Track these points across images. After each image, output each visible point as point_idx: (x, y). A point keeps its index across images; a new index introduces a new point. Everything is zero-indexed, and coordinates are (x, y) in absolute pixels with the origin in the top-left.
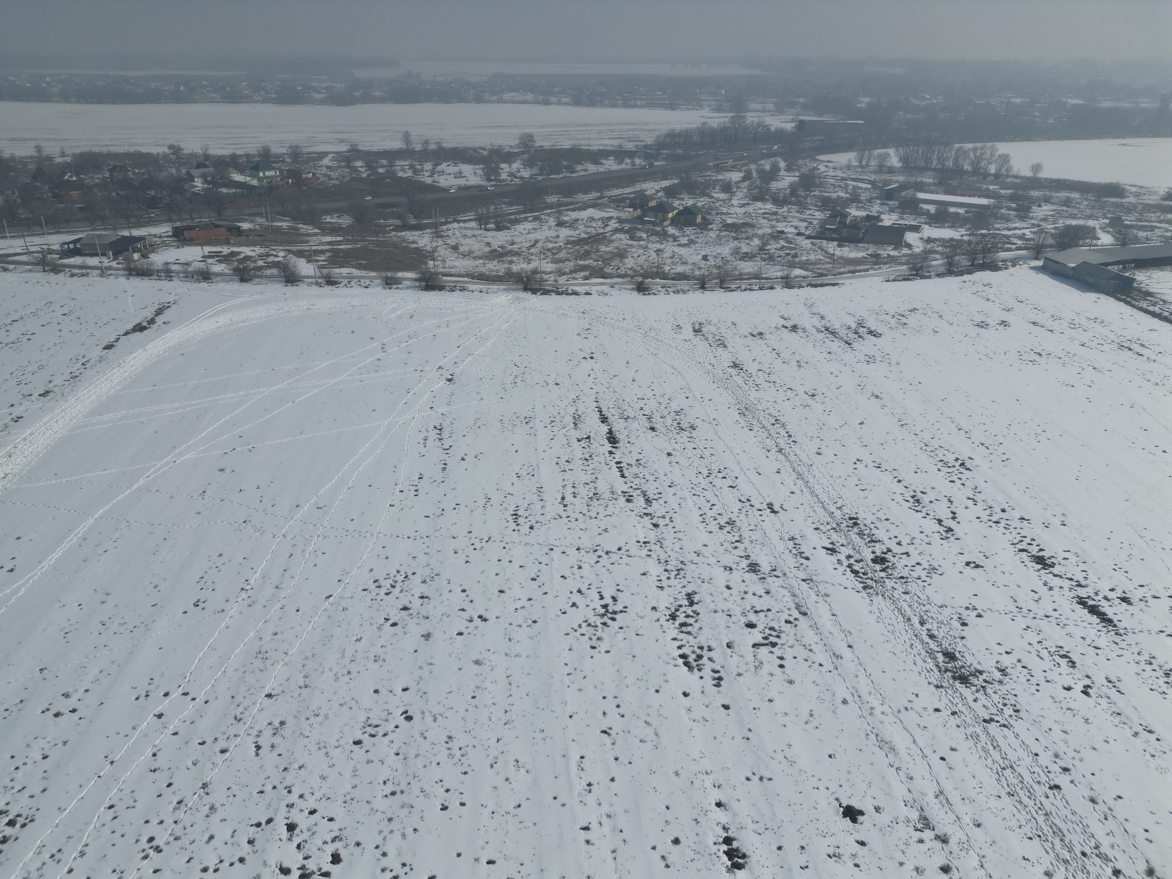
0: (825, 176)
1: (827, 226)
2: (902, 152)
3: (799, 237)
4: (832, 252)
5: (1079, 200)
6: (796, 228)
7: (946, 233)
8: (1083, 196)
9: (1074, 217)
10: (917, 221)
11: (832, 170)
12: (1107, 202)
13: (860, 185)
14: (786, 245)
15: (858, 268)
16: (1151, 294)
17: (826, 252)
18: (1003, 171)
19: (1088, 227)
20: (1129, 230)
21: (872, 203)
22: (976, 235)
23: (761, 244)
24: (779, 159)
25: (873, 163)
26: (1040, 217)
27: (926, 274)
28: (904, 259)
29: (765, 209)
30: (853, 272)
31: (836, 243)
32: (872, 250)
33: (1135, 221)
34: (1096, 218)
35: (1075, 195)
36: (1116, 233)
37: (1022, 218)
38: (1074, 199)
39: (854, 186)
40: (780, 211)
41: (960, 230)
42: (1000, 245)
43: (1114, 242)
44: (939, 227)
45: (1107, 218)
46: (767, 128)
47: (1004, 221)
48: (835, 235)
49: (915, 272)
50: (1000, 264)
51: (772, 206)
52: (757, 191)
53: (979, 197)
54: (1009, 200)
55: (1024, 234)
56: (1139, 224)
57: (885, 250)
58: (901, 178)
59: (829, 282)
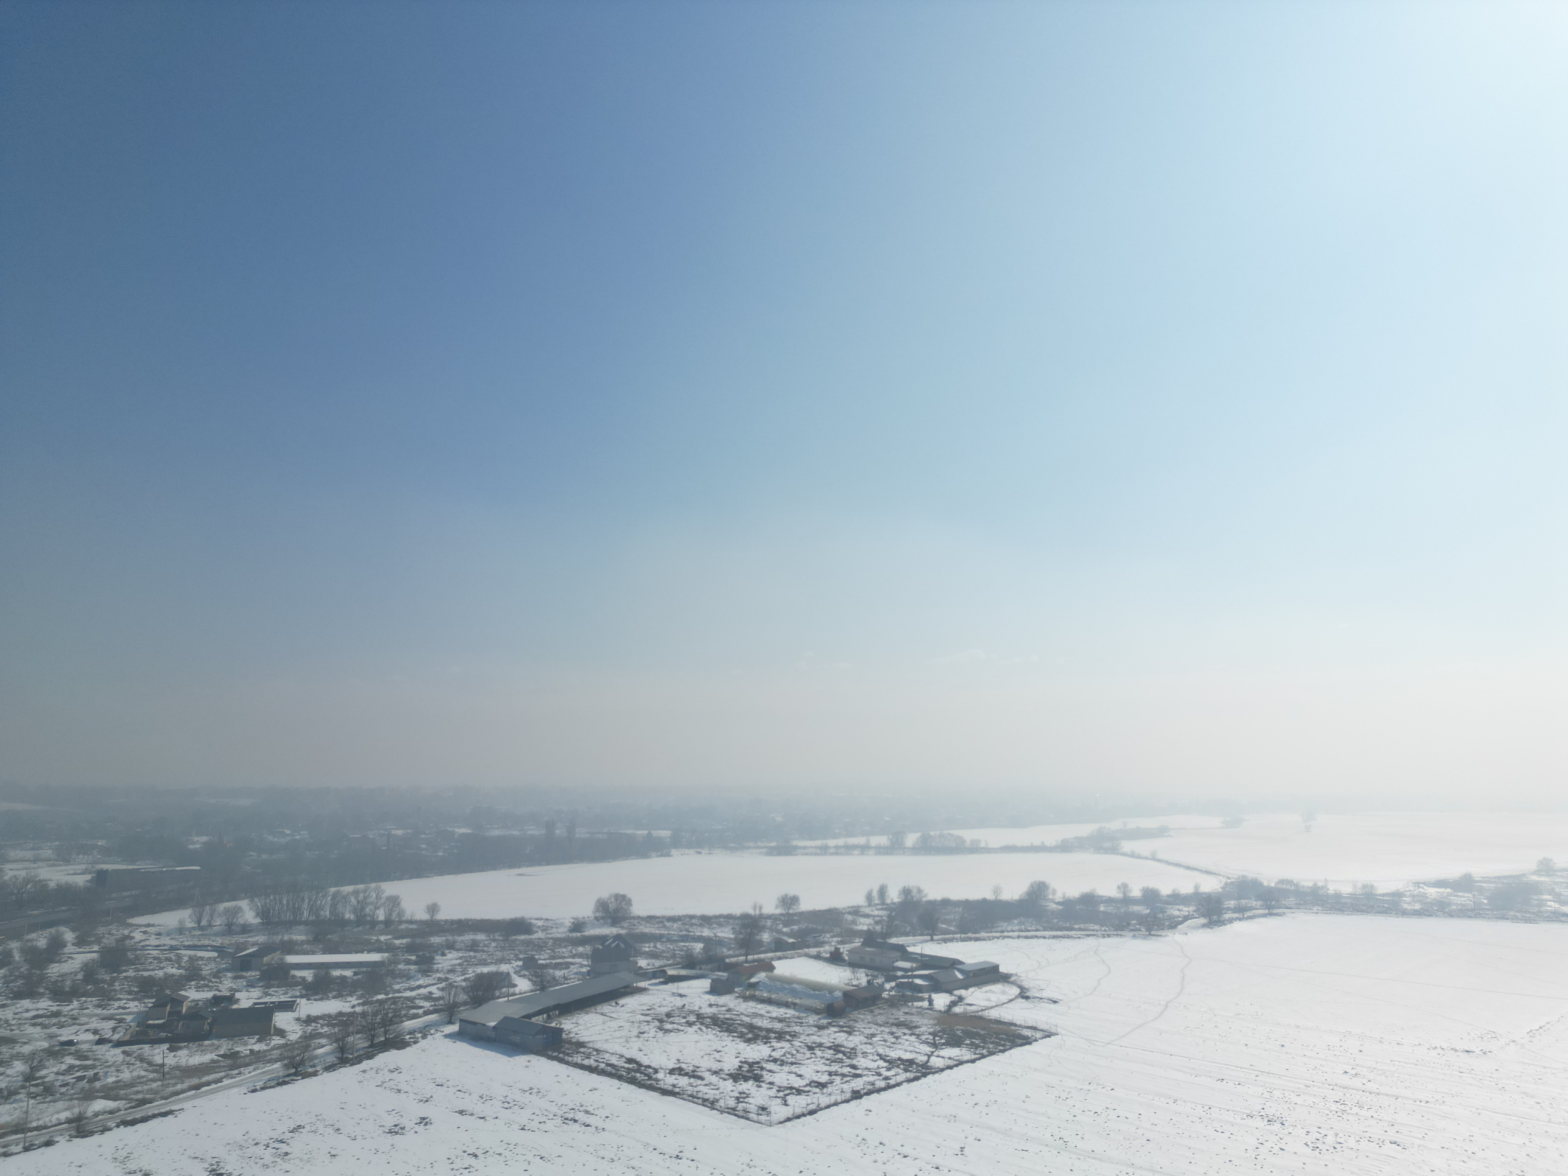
0: (143, 946)
1: (150, 1022)
2: (259, 904)
3: (100, 1046)
4: (160, 1062)
5: (486, 942)
6: (95, 1032)
7: (332, 1006)
8: (489, 936)
9: (485, 963)
10: (289, 995)
11: (153, 937)
12: (516, 940)
13: (200, 954)
14: (78, 1063)
15: (205, 1079)
16: (581, 1044)
17: (150, 1064)
18: (394, 917)
19: (502, 973)
20: (545, 971)
21: (220, 978)
22: (371, 1003)
23: (28, 1070)
24: (62, 929)
25: (218, 921)
26: (445, 970)
27: (310, 1070)
28: (276, 1053)
29: (37, 1010)
30: (197, 1087)
31: (166, 1046)
32: (224, 1047)
33: (549, 959)
34: (509, 962)
35: (481, 937)
36: (532, 975)
37: (426, 972)
38: (480, 941)
39: (190, 957)
40: (66, 1009)
41: (349, 999)
42: (403, 1012)
43: (532, 987)
44: (321, 999)
45: (520, 960)
46: (42, 885)
47: (404, 979)
48: (163, 1035)
49: (293, 1070)
50: (407, 1037)
51: (50, 1003)
52: (20, 982)
53: (369, 952)
54: (406, 952)
55: (431, 993)
56: (554, 962)
57: (246, 1044)
58: (261, 939)
59: (156, 1112)
